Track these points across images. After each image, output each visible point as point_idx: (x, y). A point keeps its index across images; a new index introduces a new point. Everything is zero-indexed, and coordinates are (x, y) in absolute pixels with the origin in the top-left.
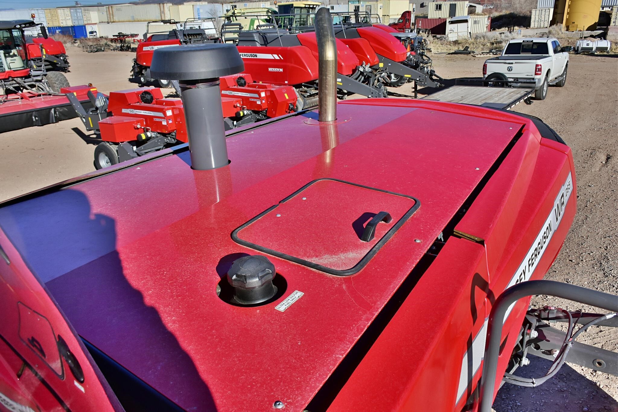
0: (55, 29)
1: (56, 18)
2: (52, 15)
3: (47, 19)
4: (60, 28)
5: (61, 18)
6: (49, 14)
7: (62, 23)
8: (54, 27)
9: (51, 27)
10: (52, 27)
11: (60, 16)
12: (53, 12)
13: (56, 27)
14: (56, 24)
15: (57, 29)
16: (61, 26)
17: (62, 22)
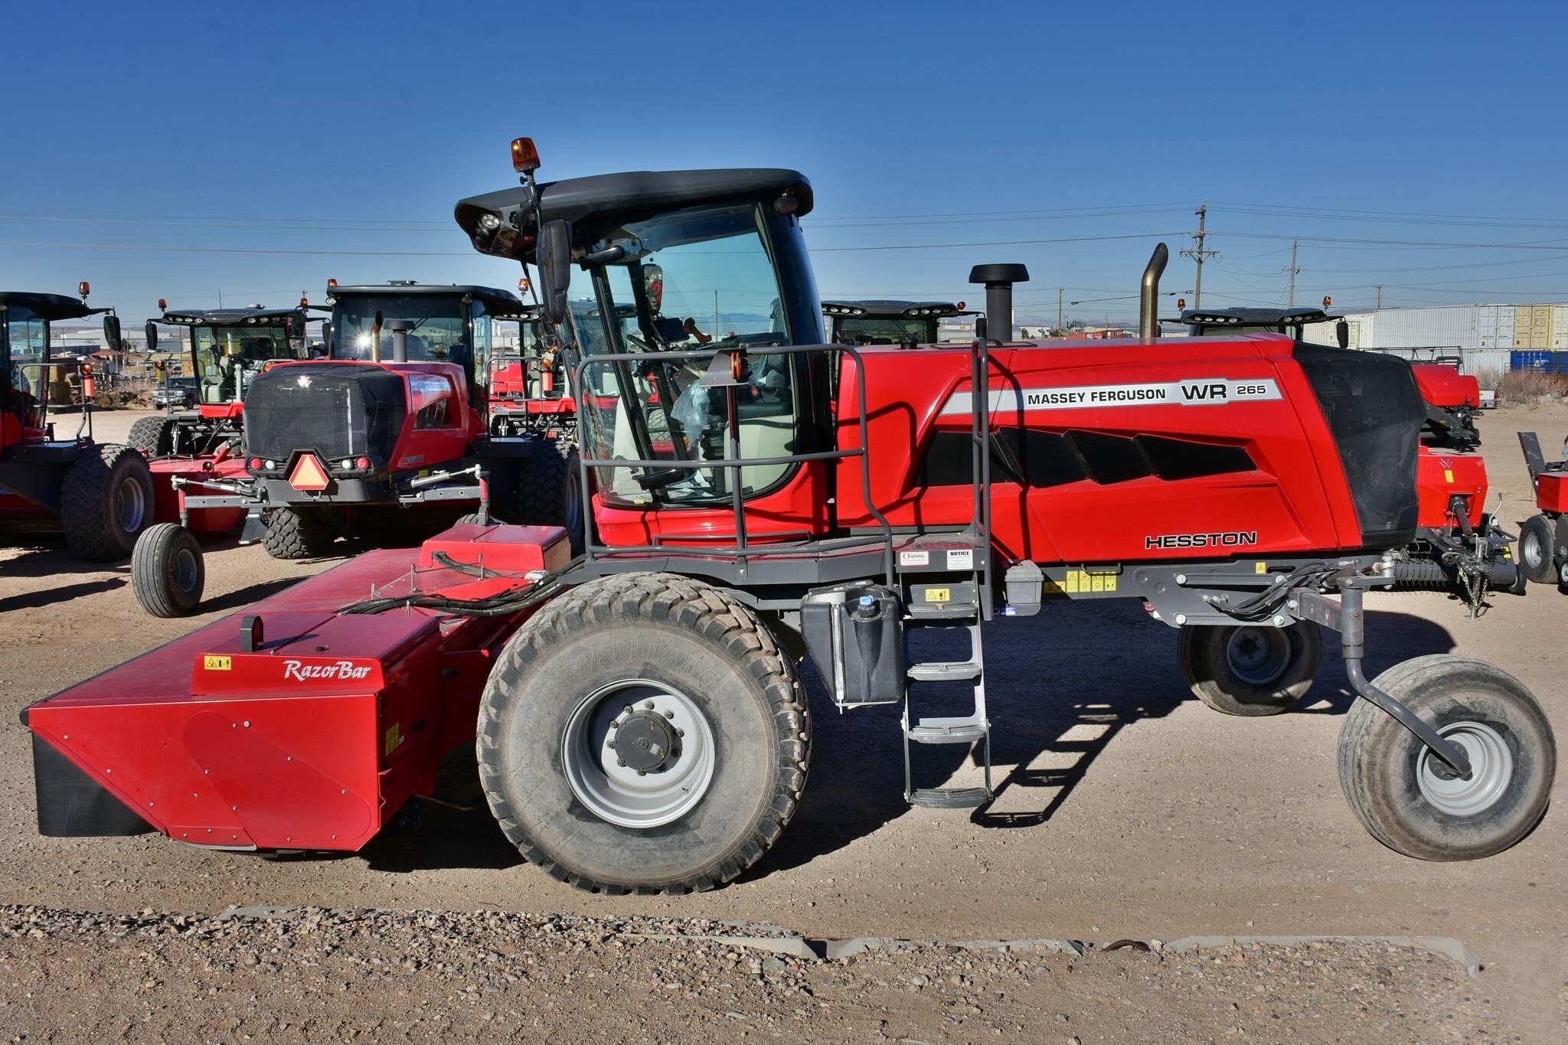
0: (1532, 356)
1: (1544, 329)
2: (1534, 322)
3: (1518, 330)
4: (1547, 354)
5: (1556, 330)
6: (1527, 319)
7: (1557, 343)
8: (1532, 353)
9: (1521, 352)
10: (1526, 353)
11: (1555, 324)
12: (1538, 313)
13: (1538, 352)
14: (1539, 345)
15: (1538, 357)
16: (1553, 351)
17: (1558, 339)
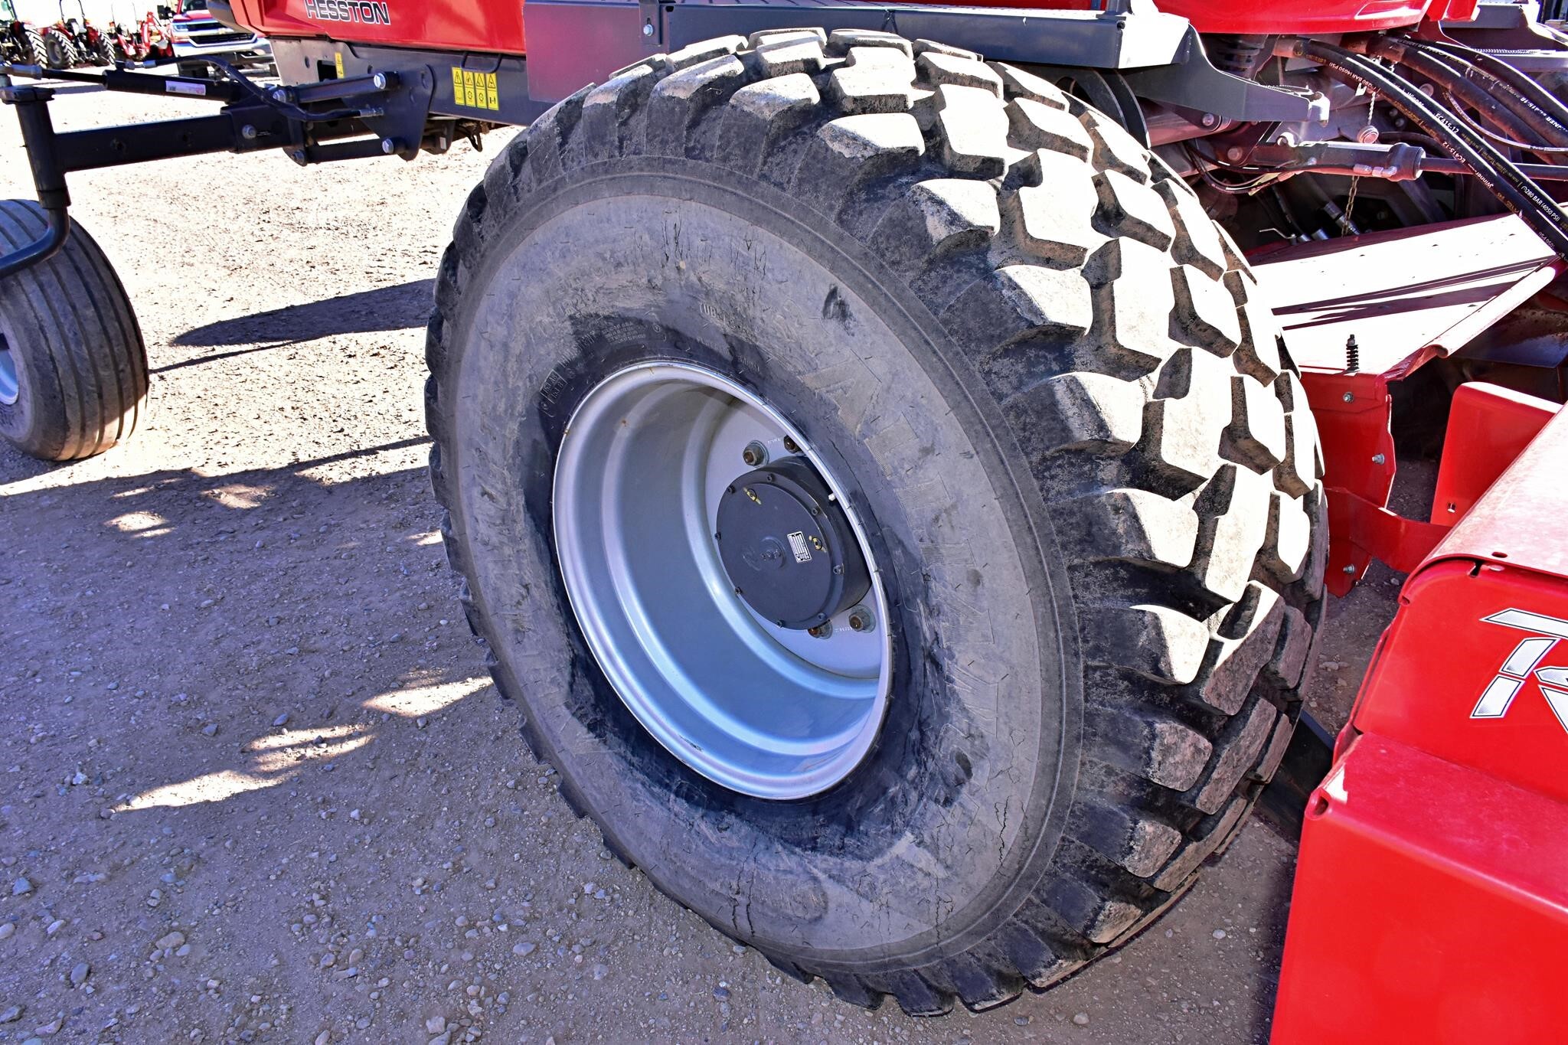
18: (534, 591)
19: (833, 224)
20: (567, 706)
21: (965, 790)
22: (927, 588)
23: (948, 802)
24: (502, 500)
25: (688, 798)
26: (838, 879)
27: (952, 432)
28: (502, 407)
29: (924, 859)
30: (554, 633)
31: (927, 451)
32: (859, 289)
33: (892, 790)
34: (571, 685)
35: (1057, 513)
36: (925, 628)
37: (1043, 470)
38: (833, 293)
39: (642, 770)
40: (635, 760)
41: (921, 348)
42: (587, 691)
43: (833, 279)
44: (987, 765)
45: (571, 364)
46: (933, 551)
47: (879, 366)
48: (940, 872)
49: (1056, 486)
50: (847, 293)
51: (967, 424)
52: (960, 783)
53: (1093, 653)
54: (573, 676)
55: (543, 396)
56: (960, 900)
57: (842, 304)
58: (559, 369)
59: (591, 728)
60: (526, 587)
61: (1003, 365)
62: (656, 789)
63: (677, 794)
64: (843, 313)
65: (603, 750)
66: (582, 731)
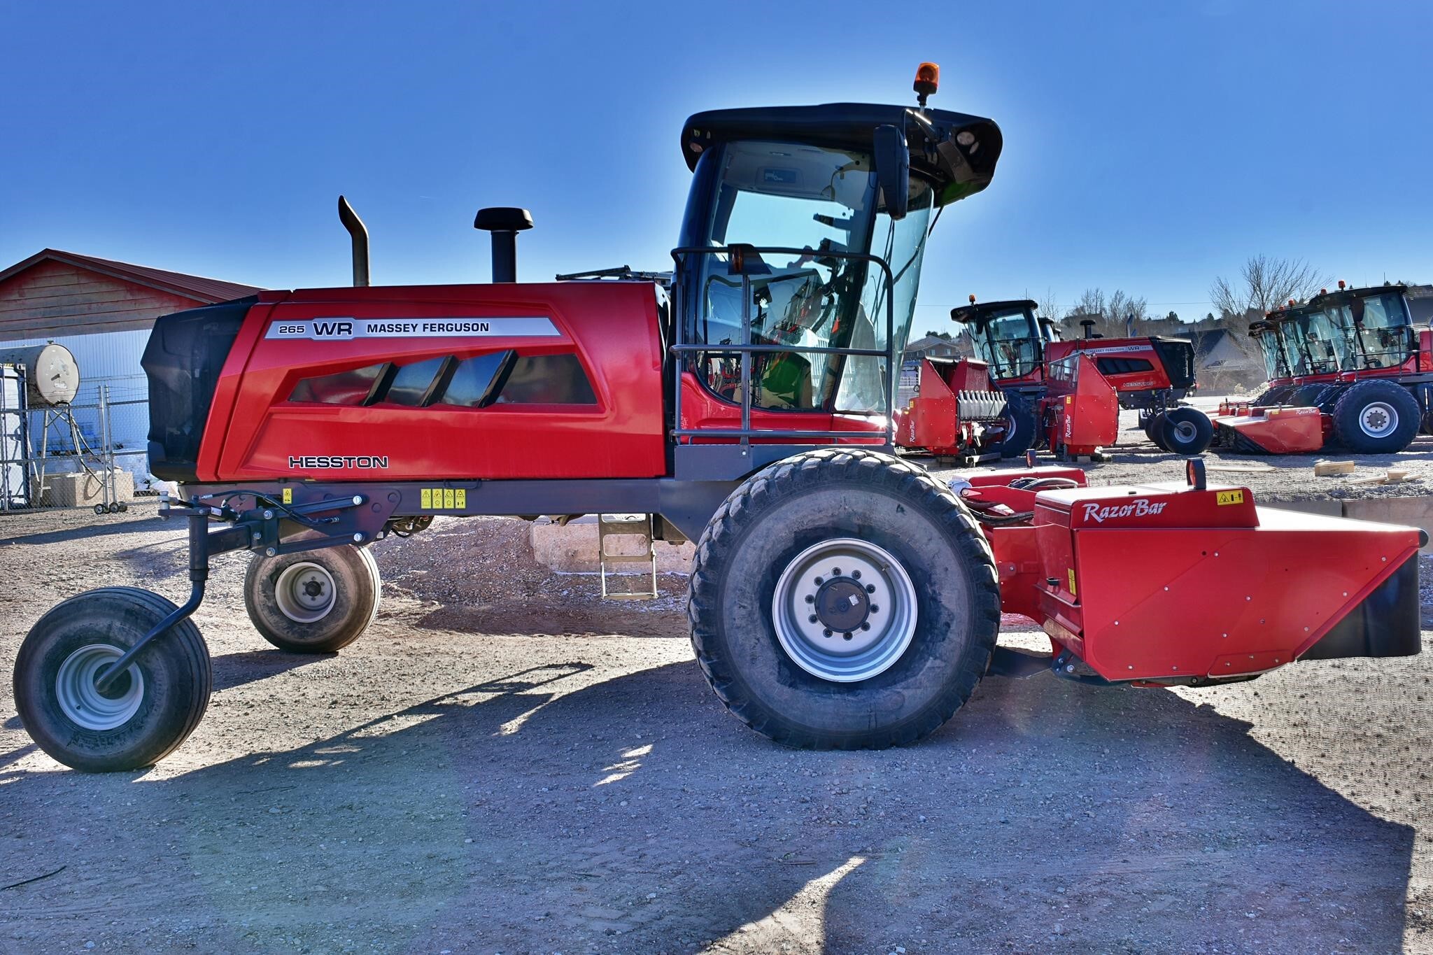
18: (761, 640)
19: (896, 490)
20: (778, 681)
21: (949, 634)
22: (930, 578)
23: (944, 639)
24: (750, 608)
25: (839, 693)
26: (907, 688)
27: (935, 533)
28: (756, 570)
29: (938, 662)
30: (771, 655)
31: (930, 540)
32: (906, 504)
33: (922, 648)
34: (779, 672)
35: (963, 547)
36: (930, 591)
37: (958, 538)
38: (899, 506)
39: (816, 692)
40: (812, 690)
41: (924, 515)
42: (786, 672)
43: (898, 503)
44: (955, 622)
45: (789, 548)
46: (933, 566)
47: (914, 522)
48: (943, 664)
49: (962, 541)
50: (903, 505)
51: (940, 531)
52: (947, 631)
53: (977, 580)
54: (779, 668)
55: (774, 563)
56: (949, 671)
57: (902, 508)
58: (784, 551)
59: (790, 686)
60: (758, 639)
61: (944, 515)
62: (825, 695)
63: (834, 693)
64: (903, 510)
65: (797, 691)
66: (786, 689)
